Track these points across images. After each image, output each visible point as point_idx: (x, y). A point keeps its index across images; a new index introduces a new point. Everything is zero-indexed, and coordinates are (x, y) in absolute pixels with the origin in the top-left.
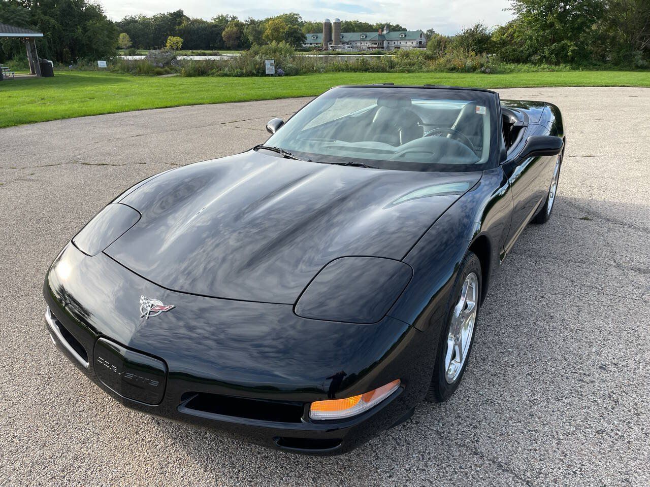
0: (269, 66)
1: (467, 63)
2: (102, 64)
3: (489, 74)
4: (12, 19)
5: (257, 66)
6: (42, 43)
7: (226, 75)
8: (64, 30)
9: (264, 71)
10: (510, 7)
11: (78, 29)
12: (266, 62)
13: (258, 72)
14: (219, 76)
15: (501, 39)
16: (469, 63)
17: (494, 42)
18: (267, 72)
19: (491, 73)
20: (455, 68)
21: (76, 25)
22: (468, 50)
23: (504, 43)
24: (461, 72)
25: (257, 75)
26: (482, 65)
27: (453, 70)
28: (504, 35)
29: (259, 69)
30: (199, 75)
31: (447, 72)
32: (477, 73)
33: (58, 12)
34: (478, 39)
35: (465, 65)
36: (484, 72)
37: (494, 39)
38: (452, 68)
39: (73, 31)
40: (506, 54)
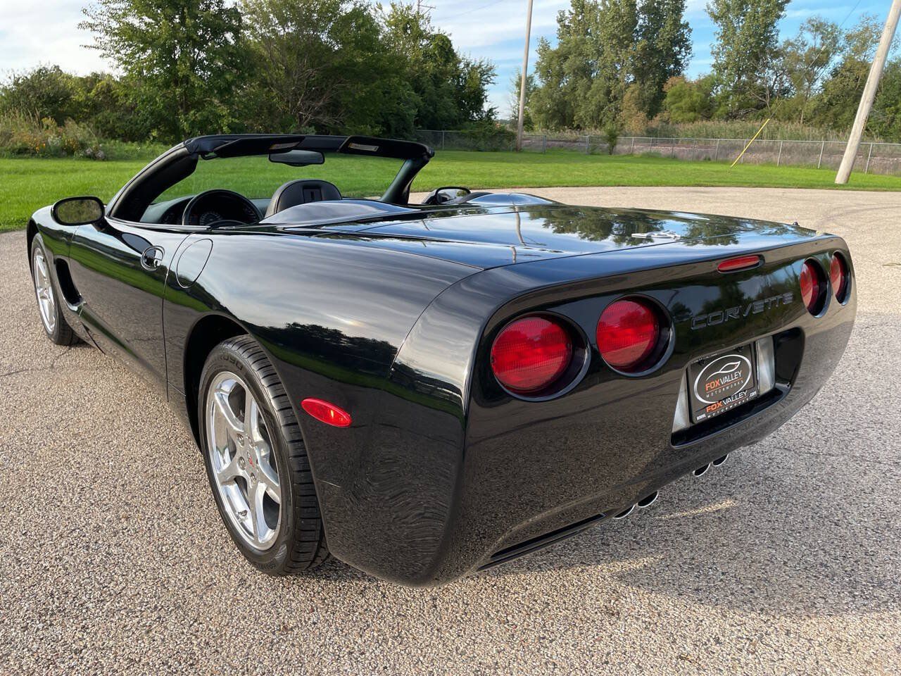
1: (49, 140)
3: (103, 160)
10: (94, 43)
15: (87, 99)
16: (53, 139)
17: (79, 103)
19: (105, 159)
20: (26, 149)
22: (33, 116)
23: (95, 108)
24: (43, 157)
26: (83, 146)
27: (22, 152)
28: (89, 91)
31: (10, 158)
32: (79, 159)
34: (48, 96)
35: (47, 143)
36: (93, 157)
37: (75, 98)
38: (20, 149)
40: (109, 126)
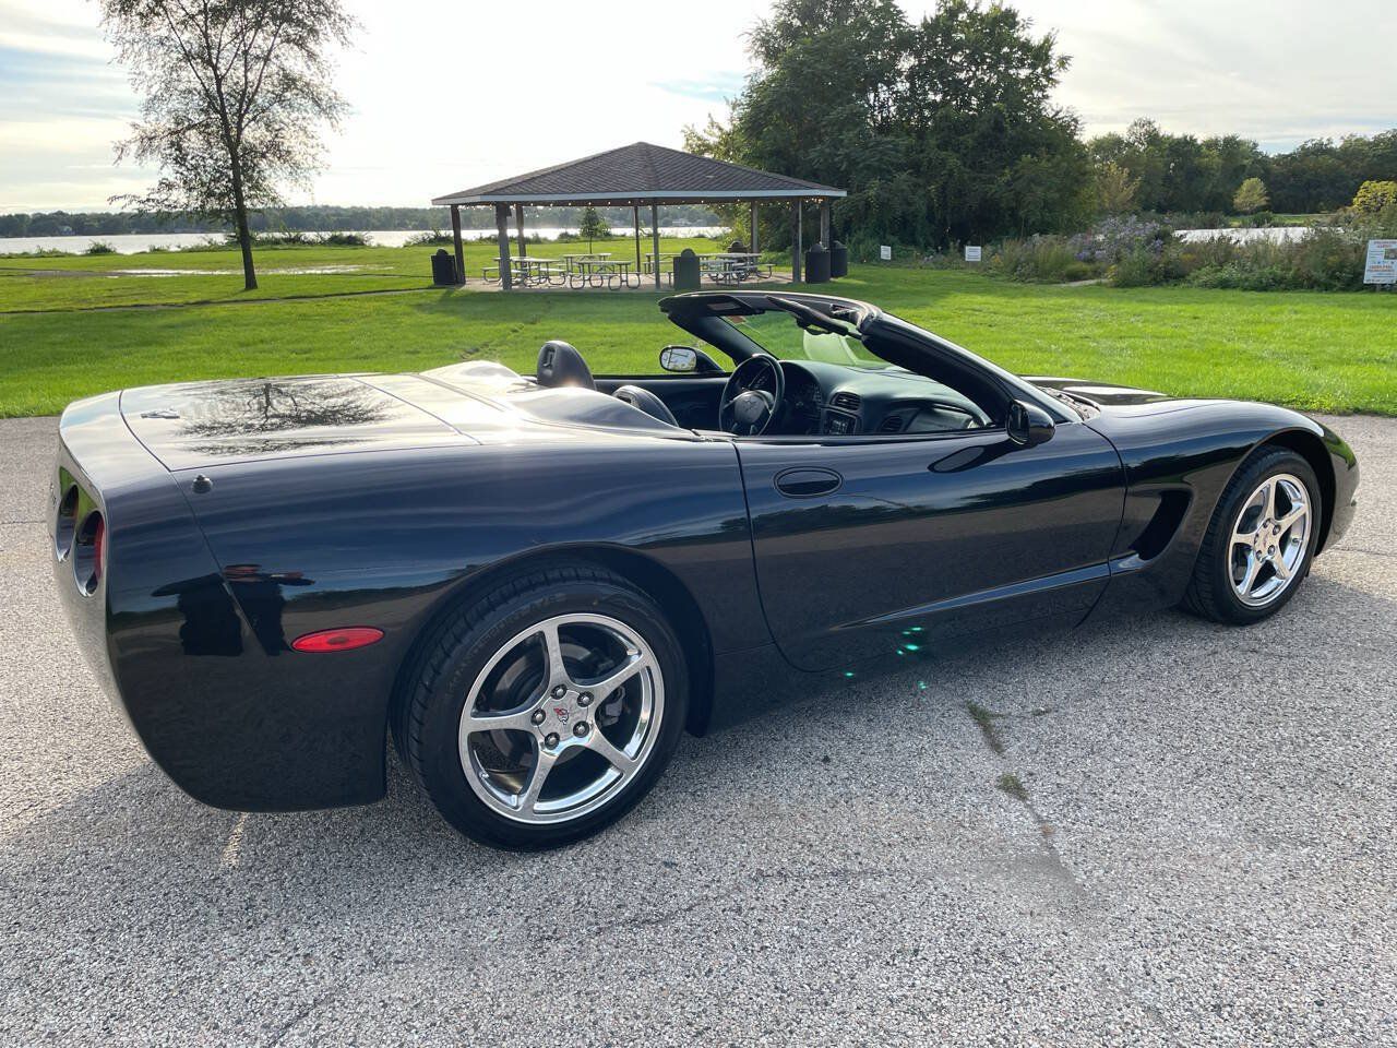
0: (1381, 258)
2: (972, 254)
4: (864, 161)
5: (1332, 259)
6: (912, 209)
7: (1225, 285)
8: (975, 179)
9: (1358, 274)
11: (1003, 175)
12: (1372, 246)
13: (1333, 277)
14: (1205, 285)
18: (1369, 277)
21: (1004, 168)
25: (1328, 288)
29: (1341, 267)
30: (1156, 283)
33: (971, 141)
39: (991, 181)
